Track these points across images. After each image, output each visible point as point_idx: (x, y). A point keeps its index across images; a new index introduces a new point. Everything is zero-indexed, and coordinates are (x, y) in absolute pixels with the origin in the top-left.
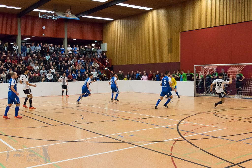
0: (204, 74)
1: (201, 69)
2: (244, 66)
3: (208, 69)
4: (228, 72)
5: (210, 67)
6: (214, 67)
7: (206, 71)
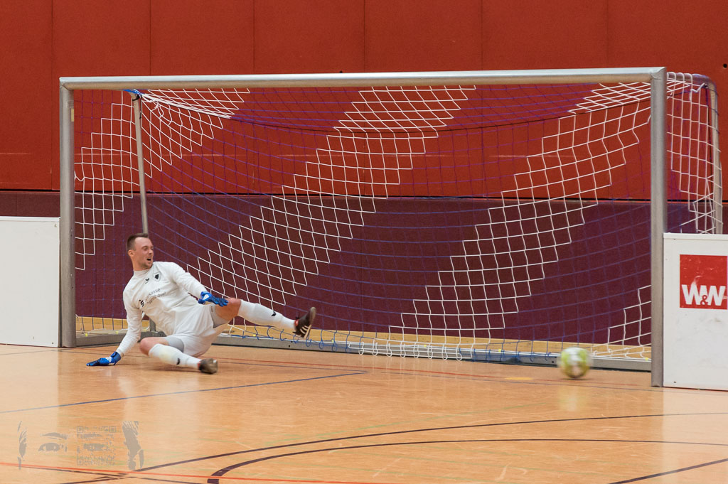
0: (145, 152)
1: (117, 115)
2: (457, 95)
3: (175, 117)
4: (335, 144)
5: (195, 96)
6: (221, 97)
7: (155, 133)
